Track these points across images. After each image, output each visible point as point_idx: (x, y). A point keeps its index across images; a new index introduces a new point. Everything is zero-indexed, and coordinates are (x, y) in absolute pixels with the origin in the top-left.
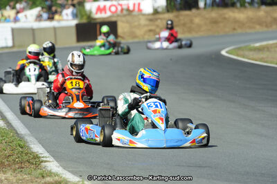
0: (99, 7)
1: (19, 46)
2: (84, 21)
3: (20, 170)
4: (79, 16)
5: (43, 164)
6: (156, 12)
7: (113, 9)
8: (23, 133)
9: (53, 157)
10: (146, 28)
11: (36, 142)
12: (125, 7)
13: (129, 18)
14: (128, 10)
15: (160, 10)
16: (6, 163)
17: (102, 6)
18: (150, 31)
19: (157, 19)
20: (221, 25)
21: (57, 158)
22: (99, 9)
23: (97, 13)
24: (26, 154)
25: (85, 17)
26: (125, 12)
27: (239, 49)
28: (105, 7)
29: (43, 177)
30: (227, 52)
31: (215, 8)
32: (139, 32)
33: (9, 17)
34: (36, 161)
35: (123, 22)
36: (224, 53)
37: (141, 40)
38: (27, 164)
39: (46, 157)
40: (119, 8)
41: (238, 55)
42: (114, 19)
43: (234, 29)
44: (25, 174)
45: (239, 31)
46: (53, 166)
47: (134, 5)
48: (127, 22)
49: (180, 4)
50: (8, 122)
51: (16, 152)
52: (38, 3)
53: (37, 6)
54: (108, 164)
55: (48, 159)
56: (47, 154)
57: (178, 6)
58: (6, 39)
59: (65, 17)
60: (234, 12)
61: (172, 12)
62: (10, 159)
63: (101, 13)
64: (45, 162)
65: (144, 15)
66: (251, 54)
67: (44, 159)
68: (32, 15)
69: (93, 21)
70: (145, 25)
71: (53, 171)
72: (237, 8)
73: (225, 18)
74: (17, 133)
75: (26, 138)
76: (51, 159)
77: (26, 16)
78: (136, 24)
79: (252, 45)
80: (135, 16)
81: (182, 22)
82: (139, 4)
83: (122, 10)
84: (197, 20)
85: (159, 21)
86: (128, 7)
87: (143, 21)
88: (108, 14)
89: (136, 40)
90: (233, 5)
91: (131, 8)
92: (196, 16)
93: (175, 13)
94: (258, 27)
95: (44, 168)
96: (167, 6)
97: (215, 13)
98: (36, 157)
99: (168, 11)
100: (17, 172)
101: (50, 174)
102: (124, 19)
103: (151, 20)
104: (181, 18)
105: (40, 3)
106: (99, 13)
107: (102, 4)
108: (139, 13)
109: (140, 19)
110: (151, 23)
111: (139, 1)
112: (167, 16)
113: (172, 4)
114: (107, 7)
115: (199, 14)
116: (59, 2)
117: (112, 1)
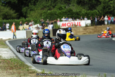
0: (63, 23)
6: (87, 26)
7: (69, 25)
12: (74, 24)
14: (75, 25)
15: (88, 25)
17: (64, 24)
19: (87, 29)
22: (63, 25)
23: (62, 26)
26: (74, 26)
31: (112, 24)
33: (26, 28)
40: (71, 24)
47: (78, 23)
48: (75, 30)
49: (97, 23)
52: (38, 22)
53: (37, 24)
57: (96, 24)
59: (49, 28)
61: (93, 26)
63: (64, 26)
65: (82, 27)
70: (82, 31)
77: (33, 27)
78: (78, 31)
80: (78, 27)
81: (98, 30)
82: (80, 22)
83: (72, 25)
85: (88, 29)
86: (75, 24)
87: (81, 30)
88: (67, 27)
91: (76, 24)
93: (95, 26)
97: (111, 27)
99: (92, 26)
103: (84, 29)
104: (97, 28)
105: (39, 22)
106: (63, 26)
107: (64, 22)
108: (80, 26)
109: (80, 29)
110: (85, 30)
111: (80, 21)
112: (91, 27)
113: (94, 22)
114: (66, 24)
115: (105, 27)
116: (46, 22)
117: (68, 21)
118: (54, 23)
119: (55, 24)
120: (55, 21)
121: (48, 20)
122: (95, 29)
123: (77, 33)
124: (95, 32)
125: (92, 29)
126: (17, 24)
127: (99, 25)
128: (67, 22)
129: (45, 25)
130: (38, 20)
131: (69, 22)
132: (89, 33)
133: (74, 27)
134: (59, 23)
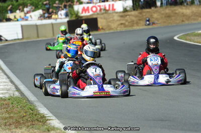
0: (84, 8)
1: (27, 38)
2: (74, 18)
3: (31, 126)
4: (70, 15)
5: (48, 121)
6: (125, 10)
7: (94, 9)
8: (32, 100)
9: (55, 116)
10: (119, 23)
11: (42, 106)
12: (102, 8)
13: (106, 15)
14: (105, 9)
15: (128, 9)
16: (22, 122)
17: (86, 8)
18: (122, 24)
19: (126, 16)
20: (173, 18)
21: (58, 117)
22: (84, 10)
23: (82, 13)
24: (36, 115)
25: (74, 16)
26: (103, 11)
27: (187, 35)
28: (88, 8)
29: (48, 130)
30: (178, 38)
31: (169, 6)
32: (114, 26)
33: (20, 17)
34: (43, 119)
35: (101, 18)
36: (176, 38)
37: (115, 31)
38: (36, 122)
39: (50, 117)
40: (99, 8)
41: (186, 40)
42: (95, 17)
43: (183, 21)
44: (36, 129)
45: (187, 22)
46: (56, 123)
47: (109, 5)
48: (105, 18)
50: (22, 93)
51: (28, 113)
52: (39, 7)
53: (39, 9)
54: (95, 120)
55: (51, 118)
56: (50, 115)
58: (17, 34)
59: (60, 16)
60: (182, 9)
61: (137, 10)
62: (24, 118)
64: (50, 120)
65: (117, 13)
66: (196, 38)
67: (49, 118)
68: (35, 16)
69: (80, 19)
70: (120, 20)
71: (56, 126)
72: (184, 6)
73: (176, 13)
74: (28, 100)
75: (35, 103)
76: (54, 118)
78: (111, 19)
79: (196, 32)
80: (110, 13)
81: (145, 17)
82: (113, 5)
83: (101, 10)
84: (155, 16)
85: (128, 17)
86: (105, 7)
87: (116, 17)
88: (91, 13)
89: (111, 31)
90: (181, 3)
91: (107, 8)
92: (154, 13)
93: (139, 11)
94: (200, 19)
95: (49, 124)
96: (133, 6)
97: (168, 10)
98: (43, 117)
99: (134, 10)
100: (29, 128)
101: (54, 129)
102: (102, 16)
103: (122, 16)
104: (144, 14)
105: (41, 7)
106: (84, 12)
107: (86, 6)
108: (114, 11)
109: (114, 16)
110: (122, 18)
111: (113, 3)
112: (134, 13)
113: (137, 4)
114: (90, 8)
115: (157, 11)
116: (55, 5)
117: (93, 3)
118: (67, 7)
119: (70, 9)
120: (70, 3)
121: (57, 2)
122: (141, 15)
123: (110, 24)
124: (140, 20)
125: (136, 16)
126: (4, 12)
127: (147, 8)
128: (90, 5)
129: (54, 11)
130: (40, 3)
131: (94, 5)
132: (129, 22)
133: (103, 14)
134: (78, 8)
